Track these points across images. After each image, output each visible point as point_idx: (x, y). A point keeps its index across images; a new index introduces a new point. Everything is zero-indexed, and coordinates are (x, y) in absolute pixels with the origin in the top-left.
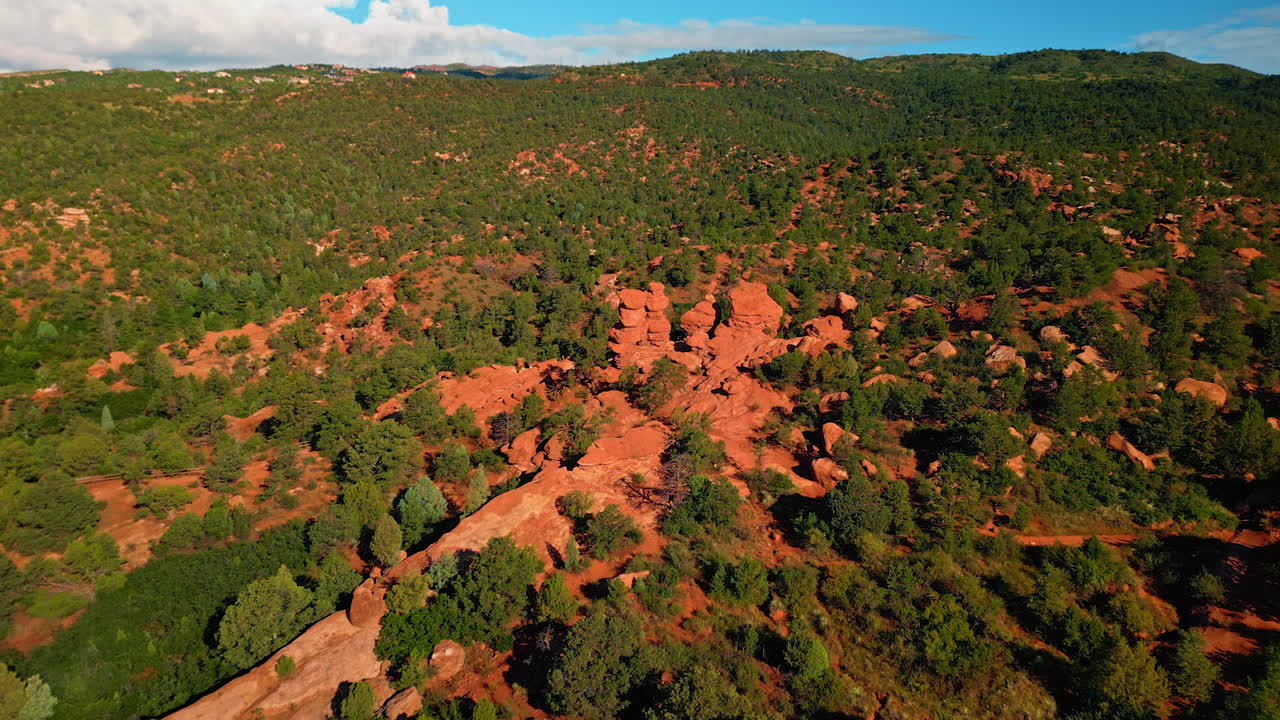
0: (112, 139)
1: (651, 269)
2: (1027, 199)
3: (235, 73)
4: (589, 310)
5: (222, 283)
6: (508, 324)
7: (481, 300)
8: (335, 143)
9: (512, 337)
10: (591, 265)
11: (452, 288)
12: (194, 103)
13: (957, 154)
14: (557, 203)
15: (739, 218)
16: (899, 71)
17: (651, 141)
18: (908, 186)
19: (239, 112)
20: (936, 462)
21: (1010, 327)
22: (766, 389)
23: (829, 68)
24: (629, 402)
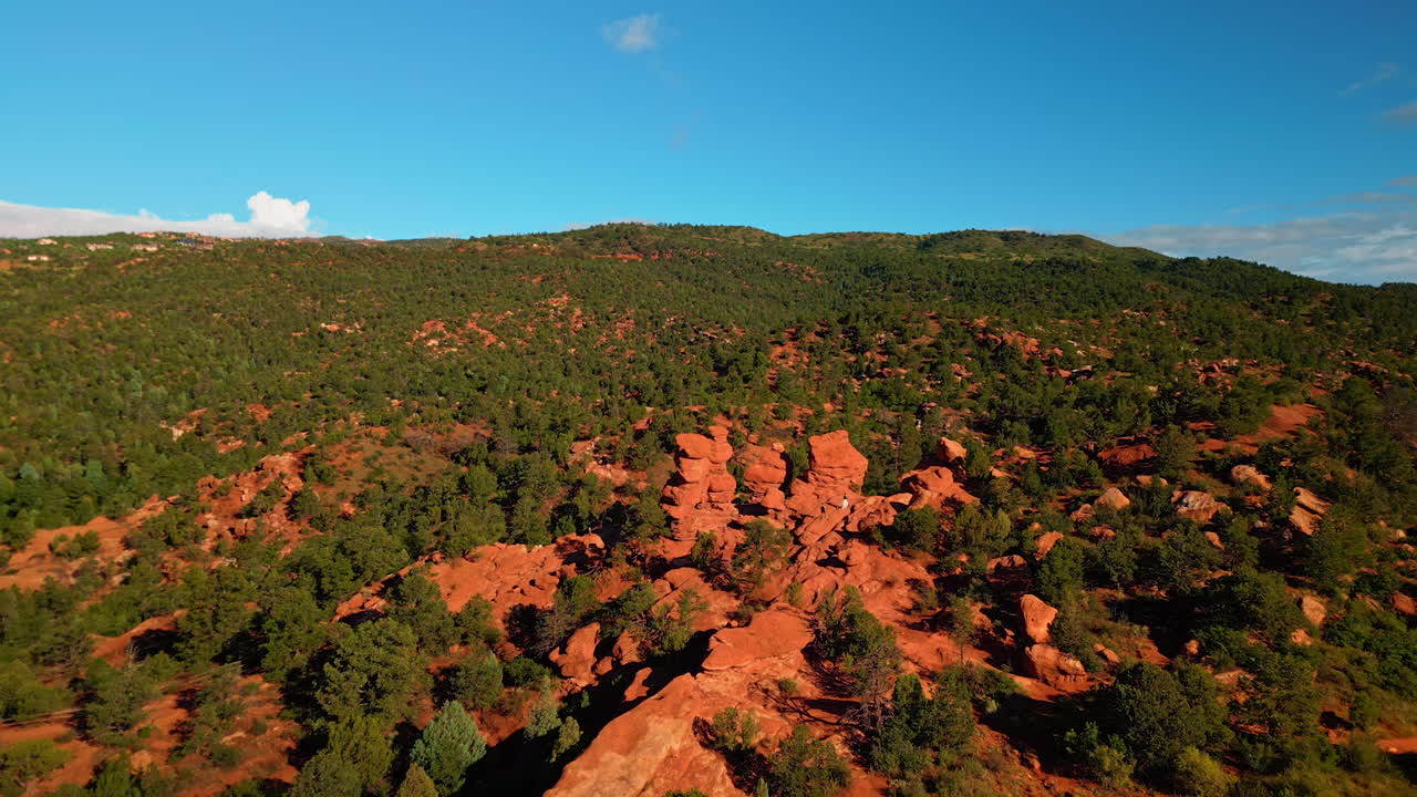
1: (638, 434)
2: (1018, 363)
3: (61, 240)
4: (568, 483)
5: (48, 474)
7: (415, 479)
8: (195, 312)
11: (377, 464)
12: (12, 269)
13: (932, 318)
14: (476, 376)
16: (827, 248)
17: (578, 312)
18: (886, 350)
19: (69, 280)
20: (1193, 642)
21: (1184, 469)
22: (893, 556)
23: (756, 244)
24: (706, 581)
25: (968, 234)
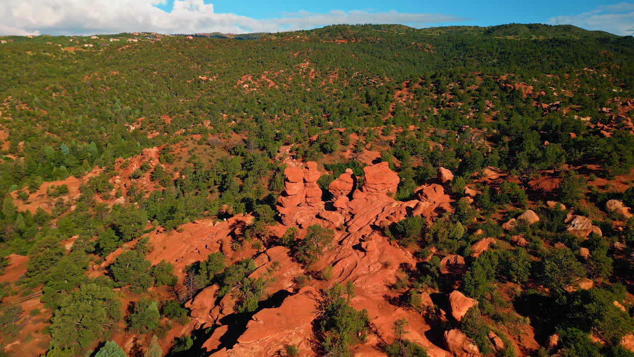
0: (27, 70)
1: (311, 143)
2: (521, 100)
3: (100, 37)
4: (273, 169)
5: (73, 149)
6: (224, 177)
7: (210, 161)
8: (146, 71)
9: (225, 187)
10: (276, 140)
11: (193, 154)
12: (75, 51)
13: (479, 75)
14: (262, 103)
15: (360, 111)
16: (438, 34)
17: (313, 70)
18: (453, 92)
19: (98, 56)
20: (555, 335)
21: (578, 199)
22: (394, 246)
23: (404, 33)
24: (290, 256)
25: (511, 26)
